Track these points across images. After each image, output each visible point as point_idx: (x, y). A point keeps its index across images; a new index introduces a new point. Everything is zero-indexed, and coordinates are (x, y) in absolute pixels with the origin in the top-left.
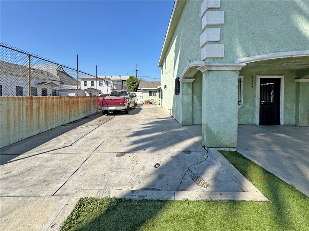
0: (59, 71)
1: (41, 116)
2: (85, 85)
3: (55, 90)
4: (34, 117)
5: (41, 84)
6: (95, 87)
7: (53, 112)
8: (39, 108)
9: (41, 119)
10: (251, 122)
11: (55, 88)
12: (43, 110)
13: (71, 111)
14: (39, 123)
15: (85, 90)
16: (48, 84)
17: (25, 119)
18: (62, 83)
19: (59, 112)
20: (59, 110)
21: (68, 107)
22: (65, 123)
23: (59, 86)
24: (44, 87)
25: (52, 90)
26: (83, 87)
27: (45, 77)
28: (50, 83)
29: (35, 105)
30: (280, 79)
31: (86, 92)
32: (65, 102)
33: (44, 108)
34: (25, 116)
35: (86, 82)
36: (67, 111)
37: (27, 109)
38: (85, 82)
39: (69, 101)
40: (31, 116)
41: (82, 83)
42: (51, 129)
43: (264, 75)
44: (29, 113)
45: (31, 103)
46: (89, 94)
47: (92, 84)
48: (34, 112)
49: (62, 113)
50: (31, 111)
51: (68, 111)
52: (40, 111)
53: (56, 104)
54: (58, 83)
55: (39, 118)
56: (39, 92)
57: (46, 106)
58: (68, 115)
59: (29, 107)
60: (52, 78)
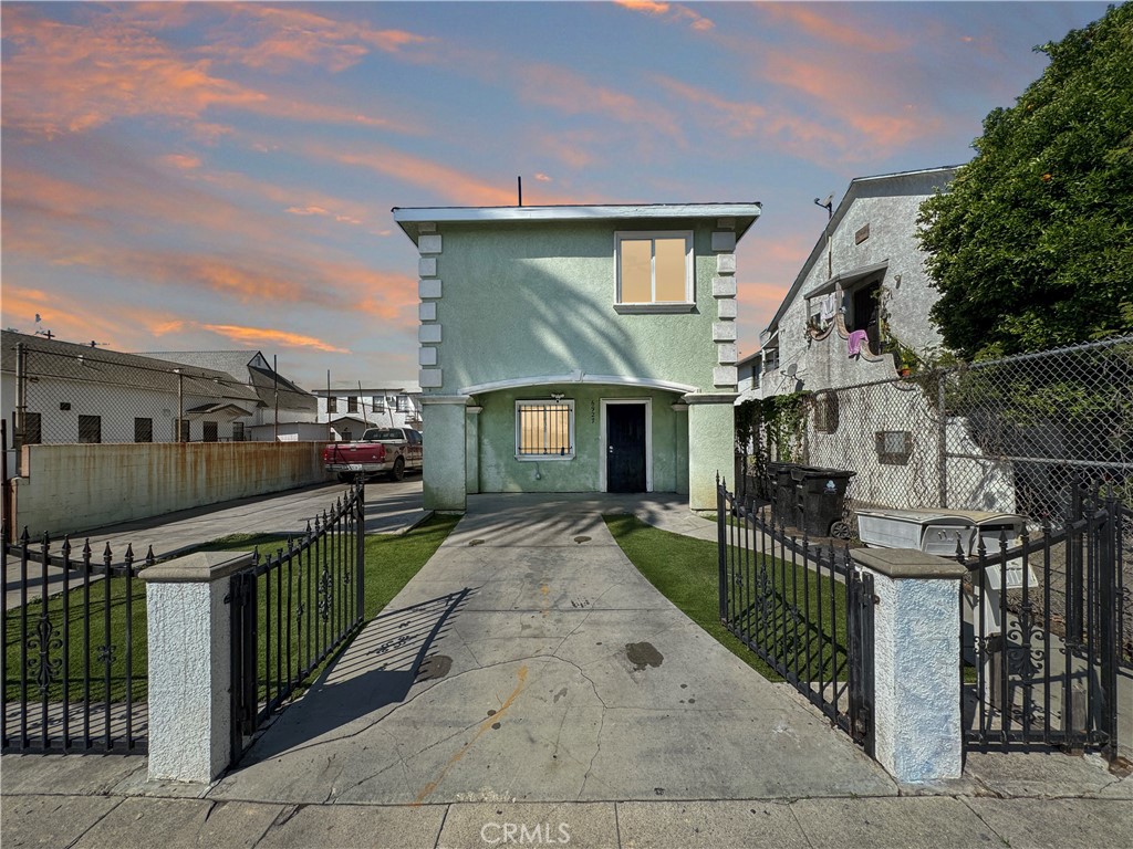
0: (255, 368)
1: (199, 477)
2: (331, 409)
3: (240, 425)
4: (189, 478)
5: (201, 409)
6: (359, 416)
7: (222, 470)
8: (196, 462)
9: (199, 482)
10: (591, 486)
11: (242, 419)
12: (203, 467)
13: (261, 473)
14: (195, 489)
15: (331, 424)
16: (223, 408)
17: (173, 480)
18: (261, 405)
19: (234, 472)
20: (235, 468)
21: (254, 464)
22: (245, 495)
23: (251, 414)
24: (209, 417)
25: (231, 425)
26: (323, 417)
27: (213, 390)
28: (227, 407)
29: (190, 458)
30: (643, 406)
31: (332, 430)
32: (246, 454)
33: (204, 464)
34: (173, 475)
35: (335, 399)
36: (251, 471)
37: (177, 463)
38: (332, 400)
39: (256, 452)
40: (184, 476)
41: (322, 402)
42: (218, 503)
43: (615, 397)
44: (179, 470)
45: (184, 453)
46: (342, 435)
47: (353, 406)
48: (188, 469)
49: (240, 475)
50: (184, 467)
51: (254, 472)
52: (199, 469)
53: (226, 457)
54: (249, 407)
55: (196, 479)
56: (197, 431)
57: (209, 459)
58: (254, 478)
59: (180, 461)
60: (232, 391)
